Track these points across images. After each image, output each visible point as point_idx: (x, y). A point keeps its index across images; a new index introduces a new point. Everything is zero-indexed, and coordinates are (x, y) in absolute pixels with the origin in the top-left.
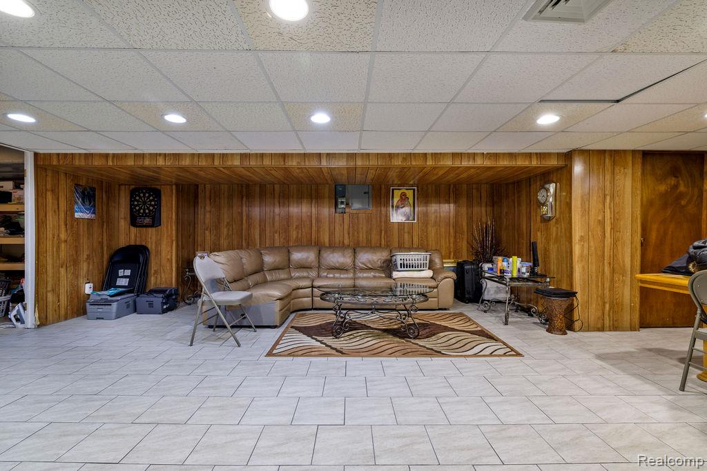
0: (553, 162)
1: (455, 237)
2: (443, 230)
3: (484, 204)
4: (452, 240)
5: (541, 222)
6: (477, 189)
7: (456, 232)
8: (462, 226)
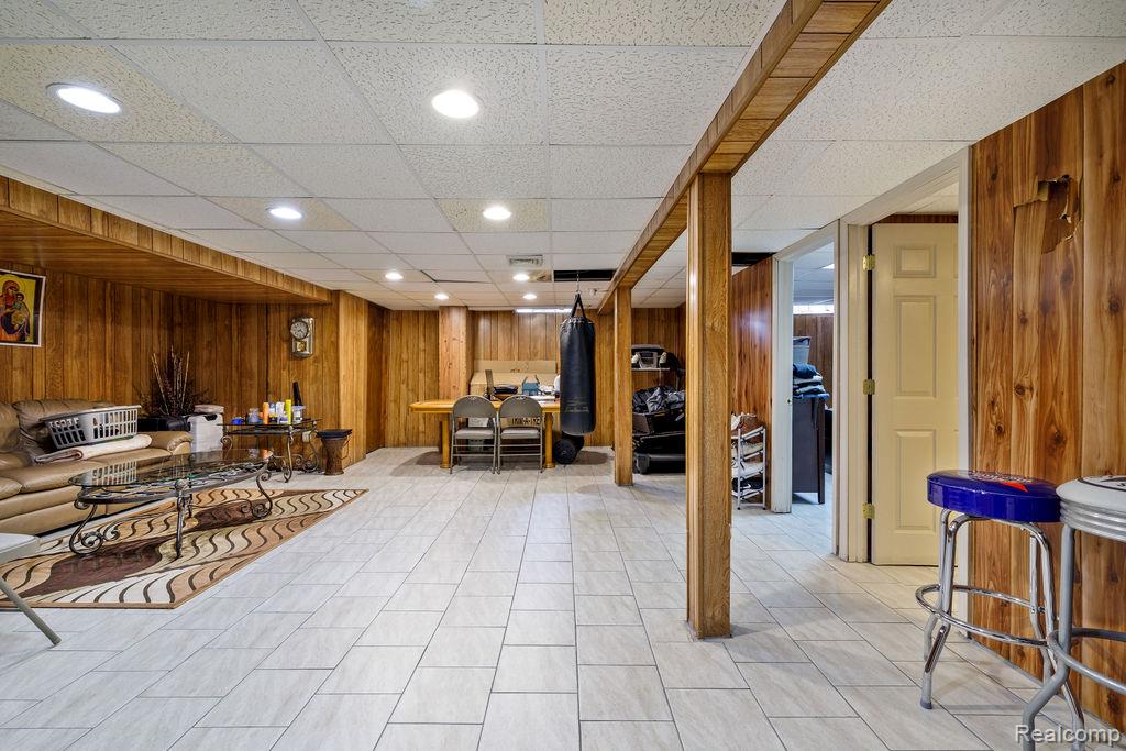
0: (325, 298)
1: (114, 378)
2: (94, 364)
3: (156, 324)
4: (109, 384)
5: (289, 359)
6: (147, 298)
7: (115, 369)
8: (125, 357)
